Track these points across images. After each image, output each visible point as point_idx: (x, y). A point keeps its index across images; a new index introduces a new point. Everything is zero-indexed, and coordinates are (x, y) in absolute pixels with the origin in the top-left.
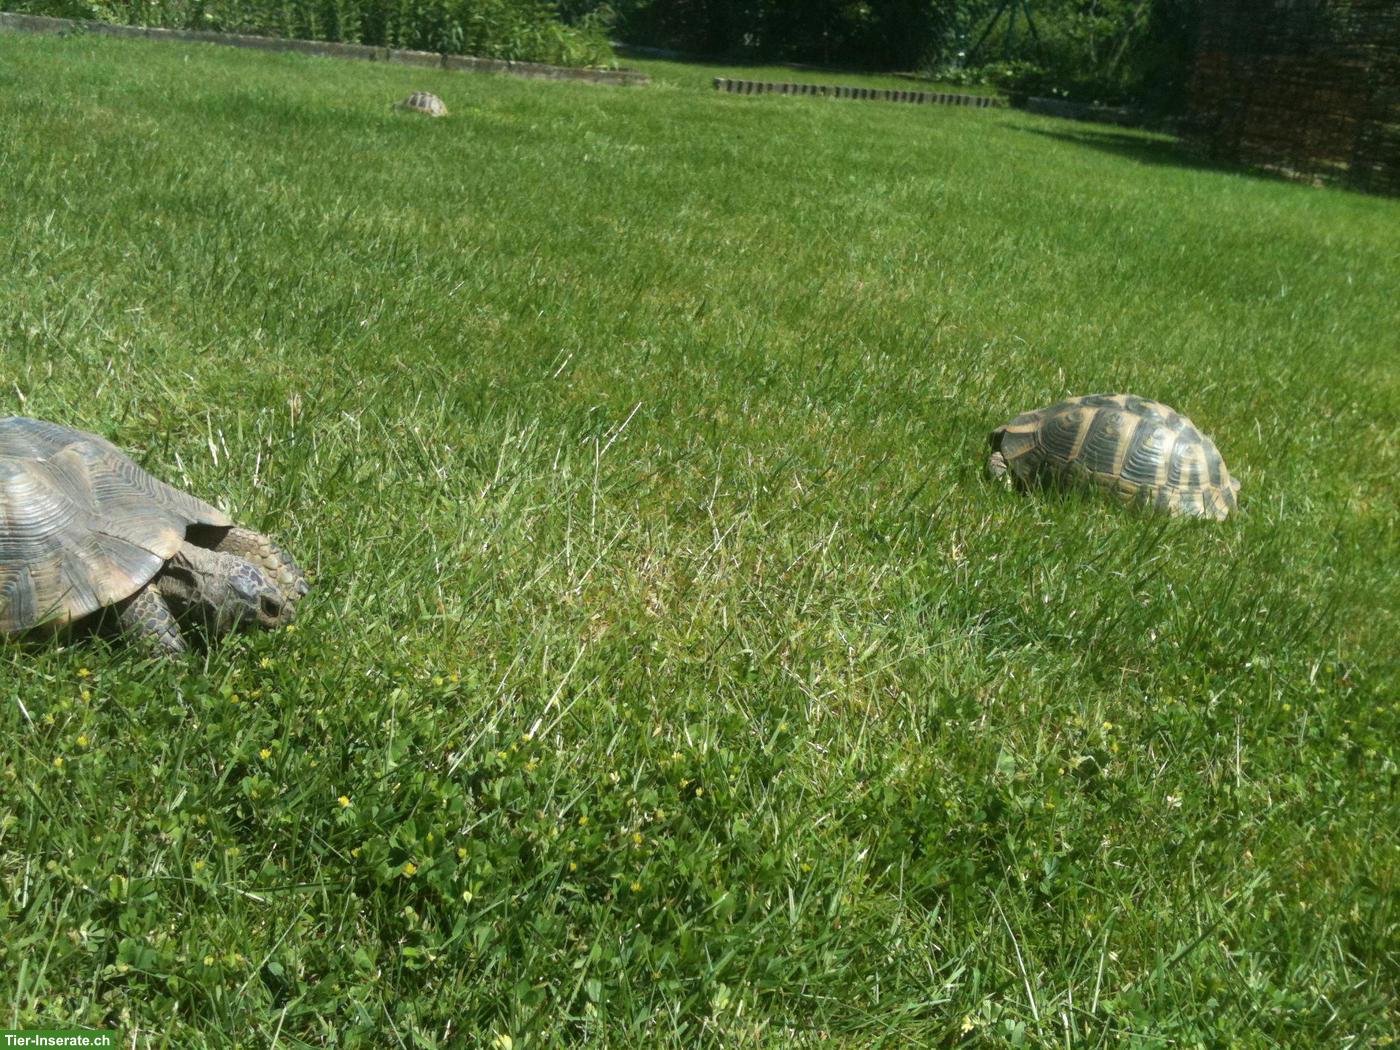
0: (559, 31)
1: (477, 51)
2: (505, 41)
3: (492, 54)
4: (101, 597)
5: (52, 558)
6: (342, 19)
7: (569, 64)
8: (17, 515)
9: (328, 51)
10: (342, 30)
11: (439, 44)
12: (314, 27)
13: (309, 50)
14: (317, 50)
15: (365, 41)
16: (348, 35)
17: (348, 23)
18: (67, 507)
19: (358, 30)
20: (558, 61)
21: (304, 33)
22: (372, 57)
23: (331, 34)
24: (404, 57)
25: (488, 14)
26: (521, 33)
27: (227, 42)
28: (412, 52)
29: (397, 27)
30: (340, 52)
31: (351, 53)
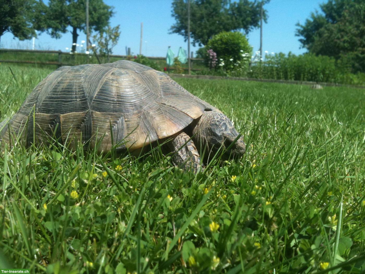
0: (351, 76)
1: (327, 81)
2: (335, 78)
3: (331, 82)
4: (159, 134)
5: (136, 114)
6: (289, 74)
7: (354, 84)
8: (122, 91)
9: (285, 82)
10: (289, 77)
11: (316, 80)
12: (282, 76)
13: (280, 82)
14: (282, 82)
15: (295, 79)
16: (291, 78)
17: (291, 75)
18: (146, 92)
19: (293, 77)
20: (350, 83)
21: (279, 78)
22: (297, 83)
23: (286, 78)
24: (306, 83)
25: (330, 71)
26: (339, 76)
27: (258, 81)
28: (308, 82)
29: (304, 75)
30: (288, 83)
31: (291, 83)
